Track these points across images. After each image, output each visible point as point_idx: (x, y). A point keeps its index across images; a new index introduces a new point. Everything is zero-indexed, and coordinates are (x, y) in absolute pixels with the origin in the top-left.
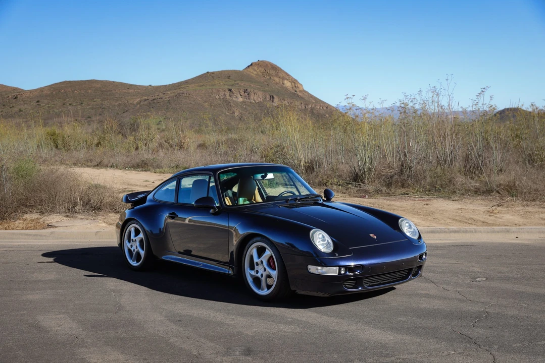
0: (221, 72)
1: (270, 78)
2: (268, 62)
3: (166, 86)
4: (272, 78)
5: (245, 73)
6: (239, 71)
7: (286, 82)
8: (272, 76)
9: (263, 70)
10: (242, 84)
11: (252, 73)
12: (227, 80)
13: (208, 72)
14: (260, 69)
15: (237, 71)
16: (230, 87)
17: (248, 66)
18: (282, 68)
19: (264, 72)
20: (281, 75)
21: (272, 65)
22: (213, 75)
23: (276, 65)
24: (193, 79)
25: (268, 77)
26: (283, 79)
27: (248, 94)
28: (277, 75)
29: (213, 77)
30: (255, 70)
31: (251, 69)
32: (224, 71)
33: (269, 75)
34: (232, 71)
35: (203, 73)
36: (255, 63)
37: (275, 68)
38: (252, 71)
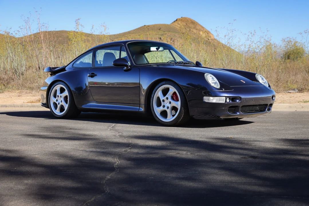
0: (154, 26)
1: (190, 30)
2: (189, 18)
3: (114, 35)
4: (191, 29)
5: (171, 26)
6: (168, 25)
7: (201, 33)
8: (192, 28)
9: (185, 24)
10: (169, 34)
11: (177, 26)
12: (158, 31)
13: (145, 25)
14: (183, 23)
15: (166, 24)
16: (160, 36)
17: (174, 21)
18: (199, 23)
19: (186, 26)
20: (198, 28)
21: (192, 21)
22: (148, 27)
23: (194, 21)
24: (134, 30)
25: (188, 29)
26: (200, 30)
27: (173, 41)
28: (194, 28)
29: (148, 29)
30: (179, 24)
31: (176, 24)
32: (157, 25)
33: (189, 27)
34: (162, 24)
35: (141, 26)
36: (180, 19)
37: (193, 22)
38: (177, 24)
